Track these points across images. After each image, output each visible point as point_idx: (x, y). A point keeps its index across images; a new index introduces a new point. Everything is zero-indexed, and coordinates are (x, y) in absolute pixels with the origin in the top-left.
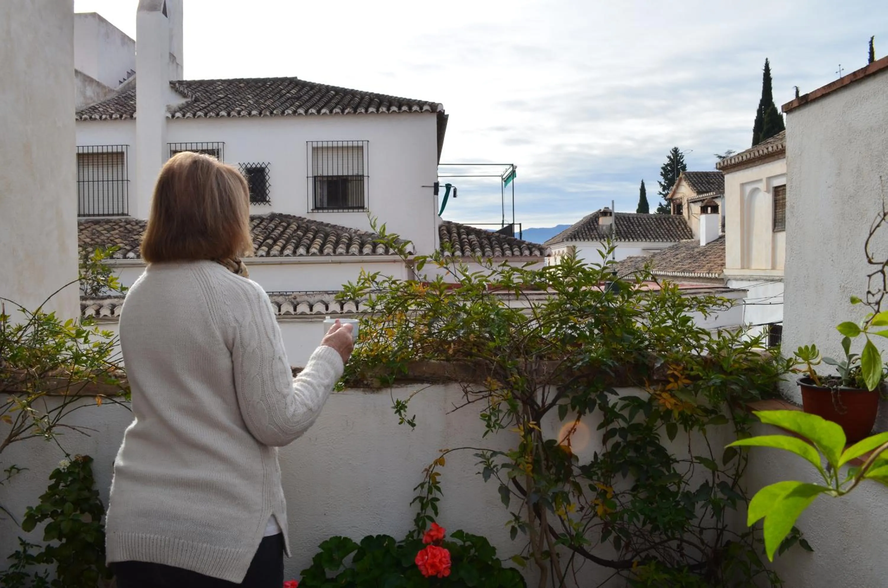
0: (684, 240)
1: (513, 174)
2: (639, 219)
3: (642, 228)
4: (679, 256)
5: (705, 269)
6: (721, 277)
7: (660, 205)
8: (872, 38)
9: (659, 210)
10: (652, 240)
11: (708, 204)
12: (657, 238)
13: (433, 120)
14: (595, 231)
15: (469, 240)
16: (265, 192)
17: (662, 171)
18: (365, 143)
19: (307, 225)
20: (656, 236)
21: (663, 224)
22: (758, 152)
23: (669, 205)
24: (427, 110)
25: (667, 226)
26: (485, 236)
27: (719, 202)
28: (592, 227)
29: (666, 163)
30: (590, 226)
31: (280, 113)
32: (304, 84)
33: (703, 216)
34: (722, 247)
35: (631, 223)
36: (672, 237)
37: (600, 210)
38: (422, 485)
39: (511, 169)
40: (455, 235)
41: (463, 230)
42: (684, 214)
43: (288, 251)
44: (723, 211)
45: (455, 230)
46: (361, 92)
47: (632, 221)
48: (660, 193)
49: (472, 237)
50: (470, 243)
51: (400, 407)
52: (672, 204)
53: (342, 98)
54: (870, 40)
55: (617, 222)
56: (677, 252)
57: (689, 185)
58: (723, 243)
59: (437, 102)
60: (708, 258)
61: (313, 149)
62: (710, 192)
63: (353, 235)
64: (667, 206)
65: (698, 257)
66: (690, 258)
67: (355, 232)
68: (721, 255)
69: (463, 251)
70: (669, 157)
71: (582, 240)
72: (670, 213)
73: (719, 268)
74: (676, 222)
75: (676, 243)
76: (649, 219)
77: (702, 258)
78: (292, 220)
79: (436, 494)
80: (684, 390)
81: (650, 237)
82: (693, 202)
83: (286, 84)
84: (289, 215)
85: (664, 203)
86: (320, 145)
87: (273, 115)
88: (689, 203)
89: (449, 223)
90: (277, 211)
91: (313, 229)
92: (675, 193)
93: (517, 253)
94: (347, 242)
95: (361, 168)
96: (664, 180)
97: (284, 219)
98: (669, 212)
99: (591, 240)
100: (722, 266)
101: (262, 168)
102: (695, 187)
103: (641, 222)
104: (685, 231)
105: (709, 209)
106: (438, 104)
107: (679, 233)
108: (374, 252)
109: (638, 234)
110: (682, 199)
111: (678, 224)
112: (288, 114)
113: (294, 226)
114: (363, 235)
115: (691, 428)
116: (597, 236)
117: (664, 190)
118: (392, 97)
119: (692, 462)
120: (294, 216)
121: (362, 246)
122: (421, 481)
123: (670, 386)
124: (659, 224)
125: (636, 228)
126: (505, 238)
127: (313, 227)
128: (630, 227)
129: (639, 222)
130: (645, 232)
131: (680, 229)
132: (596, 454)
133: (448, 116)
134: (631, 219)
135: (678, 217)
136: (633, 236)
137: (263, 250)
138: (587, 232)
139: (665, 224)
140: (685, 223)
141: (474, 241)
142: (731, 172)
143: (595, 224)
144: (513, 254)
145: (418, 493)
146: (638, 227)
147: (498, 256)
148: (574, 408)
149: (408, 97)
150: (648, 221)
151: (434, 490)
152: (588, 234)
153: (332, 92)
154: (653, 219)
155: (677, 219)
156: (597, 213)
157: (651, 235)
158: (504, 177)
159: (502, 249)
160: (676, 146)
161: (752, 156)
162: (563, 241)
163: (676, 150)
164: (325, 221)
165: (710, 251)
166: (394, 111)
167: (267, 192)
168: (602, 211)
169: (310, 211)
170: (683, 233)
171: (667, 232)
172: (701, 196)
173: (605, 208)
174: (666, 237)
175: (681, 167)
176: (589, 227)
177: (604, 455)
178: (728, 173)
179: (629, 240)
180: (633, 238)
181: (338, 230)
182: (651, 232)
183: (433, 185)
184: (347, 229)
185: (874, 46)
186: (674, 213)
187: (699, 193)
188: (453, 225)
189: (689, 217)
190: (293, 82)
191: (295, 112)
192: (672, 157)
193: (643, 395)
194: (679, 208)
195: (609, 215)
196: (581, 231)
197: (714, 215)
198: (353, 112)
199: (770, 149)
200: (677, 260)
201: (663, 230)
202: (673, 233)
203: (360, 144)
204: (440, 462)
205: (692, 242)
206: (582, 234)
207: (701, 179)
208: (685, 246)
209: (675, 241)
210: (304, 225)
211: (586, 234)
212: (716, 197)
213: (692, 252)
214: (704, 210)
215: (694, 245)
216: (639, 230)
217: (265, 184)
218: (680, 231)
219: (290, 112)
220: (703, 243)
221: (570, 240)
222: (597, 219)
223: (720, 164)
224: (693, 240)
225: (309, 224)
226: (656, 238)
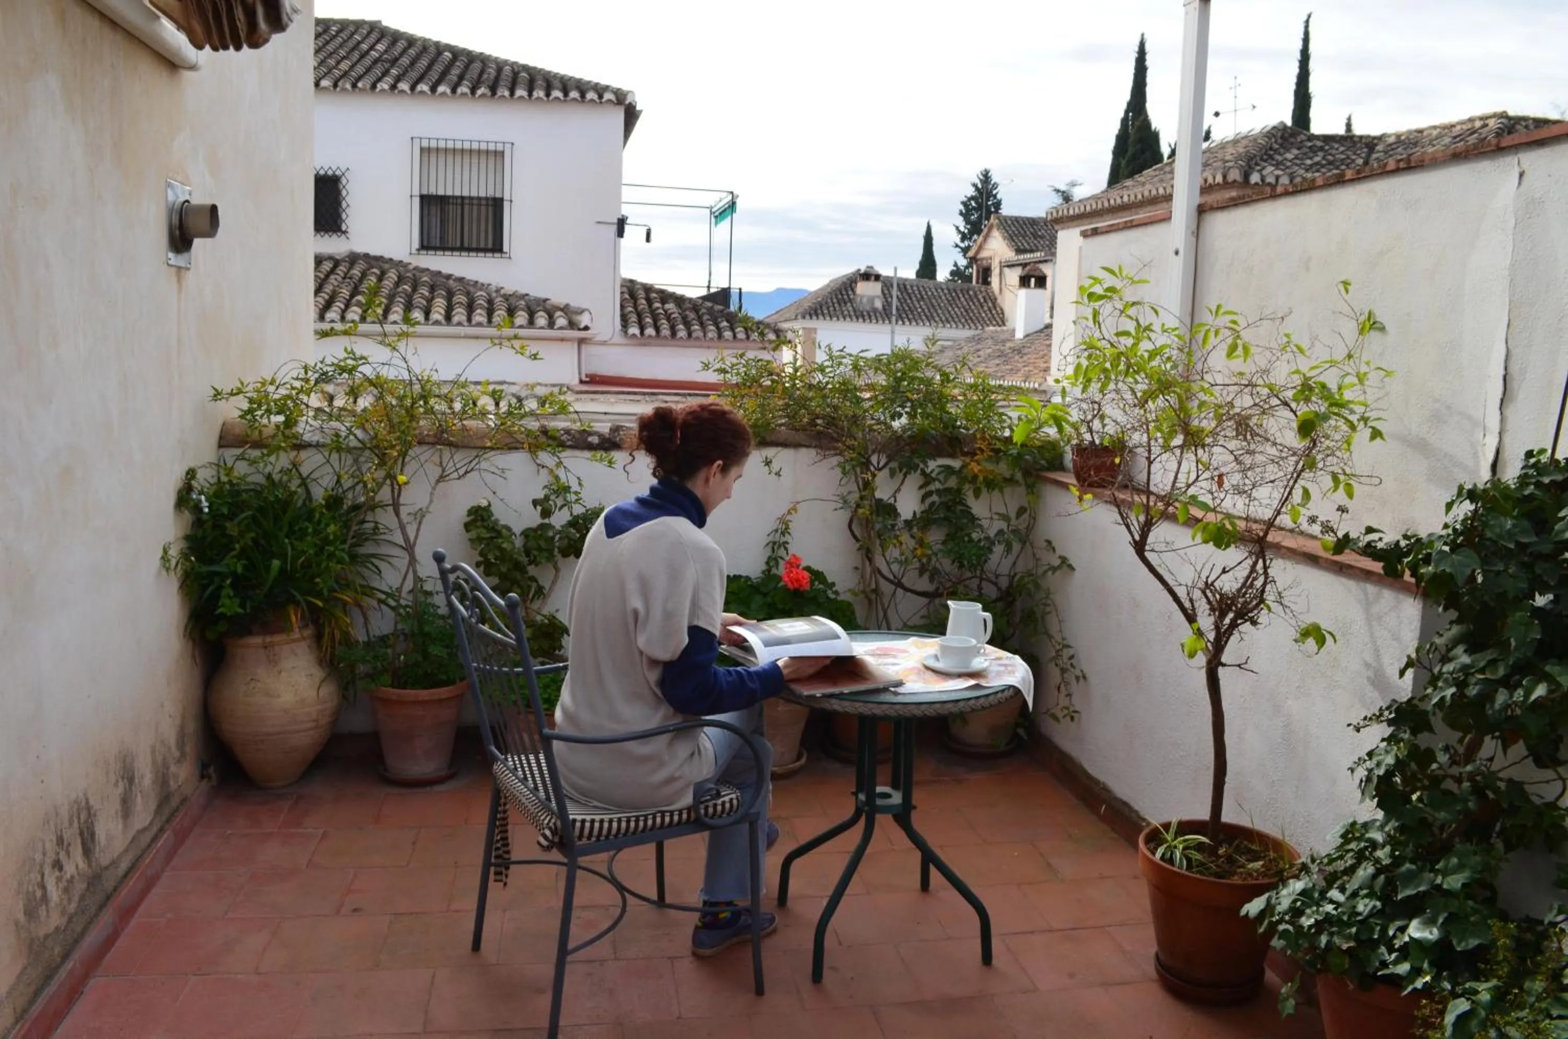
0: (991, 328)
1: (732, 206)
2: (921, 289)
3: (926, 304)
4: (981, 353)
5: (1020, 374)
6: (1042, 388)
7: (956, 265)
8: (1309, 16)
9: (953, 273)
10: (941, 325)
11: (1032, 273)
12: (949, 322)
13: (619, 116)
14: (849, 304)
15: (666, 311)
16: (339, 216)
17: (962, 207)
18: (508, 146)
19: (414, 275)
20: (947, 319)
21: (959, 299)
22: (1109, 200)
23: (969, 266)
24: (610, 101)
25: (965, 303)
26: (690, 306)
27: (1046, 269)
28: (845, 297)
29: (969, 195)
30: (842, 295)
31: (368, 86)
32: (396, 37)
33: (1023, 292)
34: (1048, 342)
35: (909, 295)
36: (973, 321)
37: (859, 270)
38: (776, 531)
39: (730, 197)
40: (644, 302)
41: (654, 295)
42: (993, 284)
43: (395, 315)
44: (1053, 287)
45: (642, 294)
46: (496, 58)
47: (910, 291)
48: (957, 246)
49: (670, 306)
50: (668, 317)
51: (768, 463)
52: (975, 267)
53: (467, 67)
54: (1305, 18)
55: (886, 292)
56: (979, 346)
57: (1004, 238)
58: (1049, 336)
59: (625, 88)
60: (1025, 358)
61: (422, 149)
62: (1037, 250)
63: (494, 295)
64: (967, 267)
65: (1010, 355)
66: (999, 356)
67: (498, 291)
68: (1045, 355)
69: (657, 330)
70: (975, 185)
71: (828, 318)
72: (971, 281)
73: (1041, 374)
74: (980, 297)
75: (978, 332)
76: (936, 290)
77: (1017, 357)
78: (386, 266)
79: (787, 538)
80: (989, 459)
81: (937, 319)
82: (1008, 266)
83: (365, 32)
84: (381, 257)
85: (962, 262)
86: (433, 144)
87: (357, 90)
88: (1001, 268)
89: (632, 281)
90: (360, 249)
91: (426, 281)
92: (980, 248)
93: (741, 335)
94: (485, 305)
95: (499, 187)
96: (964, 223)
97: (374, 263)
98: (969, 279)
99: (842, 319)
100: (1045, 371)
101: (336, 176)
102: (1014, 241)
103: (923, 293)
104: (994, 312)
105: (1033, 280)
106: (628, 92)
107: (984, 315)
108: (531, 323)
109: (919, 313)
110: (991, 259)
111: (982, 300)
112: (383, 90)
113: (392, 275)
114: (510, 295)
115: (993, 489)
116: (852, 313)
117: (963, 240)
118: (549, 72)
119: (991, 518)
120: (391, 260)
121: (511, 312)
122: (775, 528)
123: (976, 458)
124: (953, 299)
125: (916, 303)
126: (722, 311)
127: (425, 279)
128: (906, 300)
129: (920, 293)
130: (929, 311)
131: (986, 308)
132: (915, 513)
133: (641, 112)
134: (908, 287)
135: (983, 289)
136: (911, 316)
137: (355, 312)
138: (836, 305)
139: (962, 299)
140: (994, 301)
141: (673, 313)
142: (1069, 227)
143: (850, 292)
144: (735, 337)
145: (771, 538)
146: (918, 302)
147: (712, 339)
148: (901, 471)
149: (578, 75)
150: (936, 294)
151: (787, 535)
152: (837, 308)
153: (446, 53)
154: (942, 290)
155: (981, 292)
156: (854, 274)
157: (938, 315)
158: (713, 210)
159: (718, 328)
160: (988, 167)
161: (1100, 206)
162: (796, 318)
163: (986, 176)
164: (446, 270)
165: (1030, 347)
166: (557, 98)
167: (344, 216)
168: (862, 271)
169: (414, 251)
170: (990, 315)
171: (965, 313)
172: (1021, 257)
173: (868, 267)
174: (963, 320)
175: (993, 204)
176: (840, 296)
177: (922, 512)
178: (1062, 229)
179: (904, 323)
180: (909, 320)
181: (468, 287)
182: (940, 312)
183: (616, 221)
184: (483, 285)
185: (1311, 29)
186: (977, 282)
187: (1019, 251)
188: (638, 286)
189: (1001, 289)
190: (376, 30)
191: (393, 87)
192: (980, 186)
193: (956, 464)
194: (985, 274)
195: (873, 278)
196: (826, 303)
197: (1039, 291)
198: (489, 94)
199: (1126, 199)
200: (979, 359)
201: (959, 308)
202: (974, 314)
203: (500, 147)
204: (793, 510)
205: (1003, 331)
206: (828, 308)
207: (1023, 229)
208: (992, 338)
209: (977, 329)
210: (409, 274)
211: (835, 310)
212: (1046, 261)
213: (1002, 348)
214: (1024, 282)
215: (1006, 336)
216: (921, 307)
217: (339, 204)
218: (985, 312)
219: (386, 87)
220: (1019, 335)
221: (808, 317)
222: (853, 285)
223: (1052, 214)
224: (1005, 328)
225: (418, 274)
226: (947, 321)
